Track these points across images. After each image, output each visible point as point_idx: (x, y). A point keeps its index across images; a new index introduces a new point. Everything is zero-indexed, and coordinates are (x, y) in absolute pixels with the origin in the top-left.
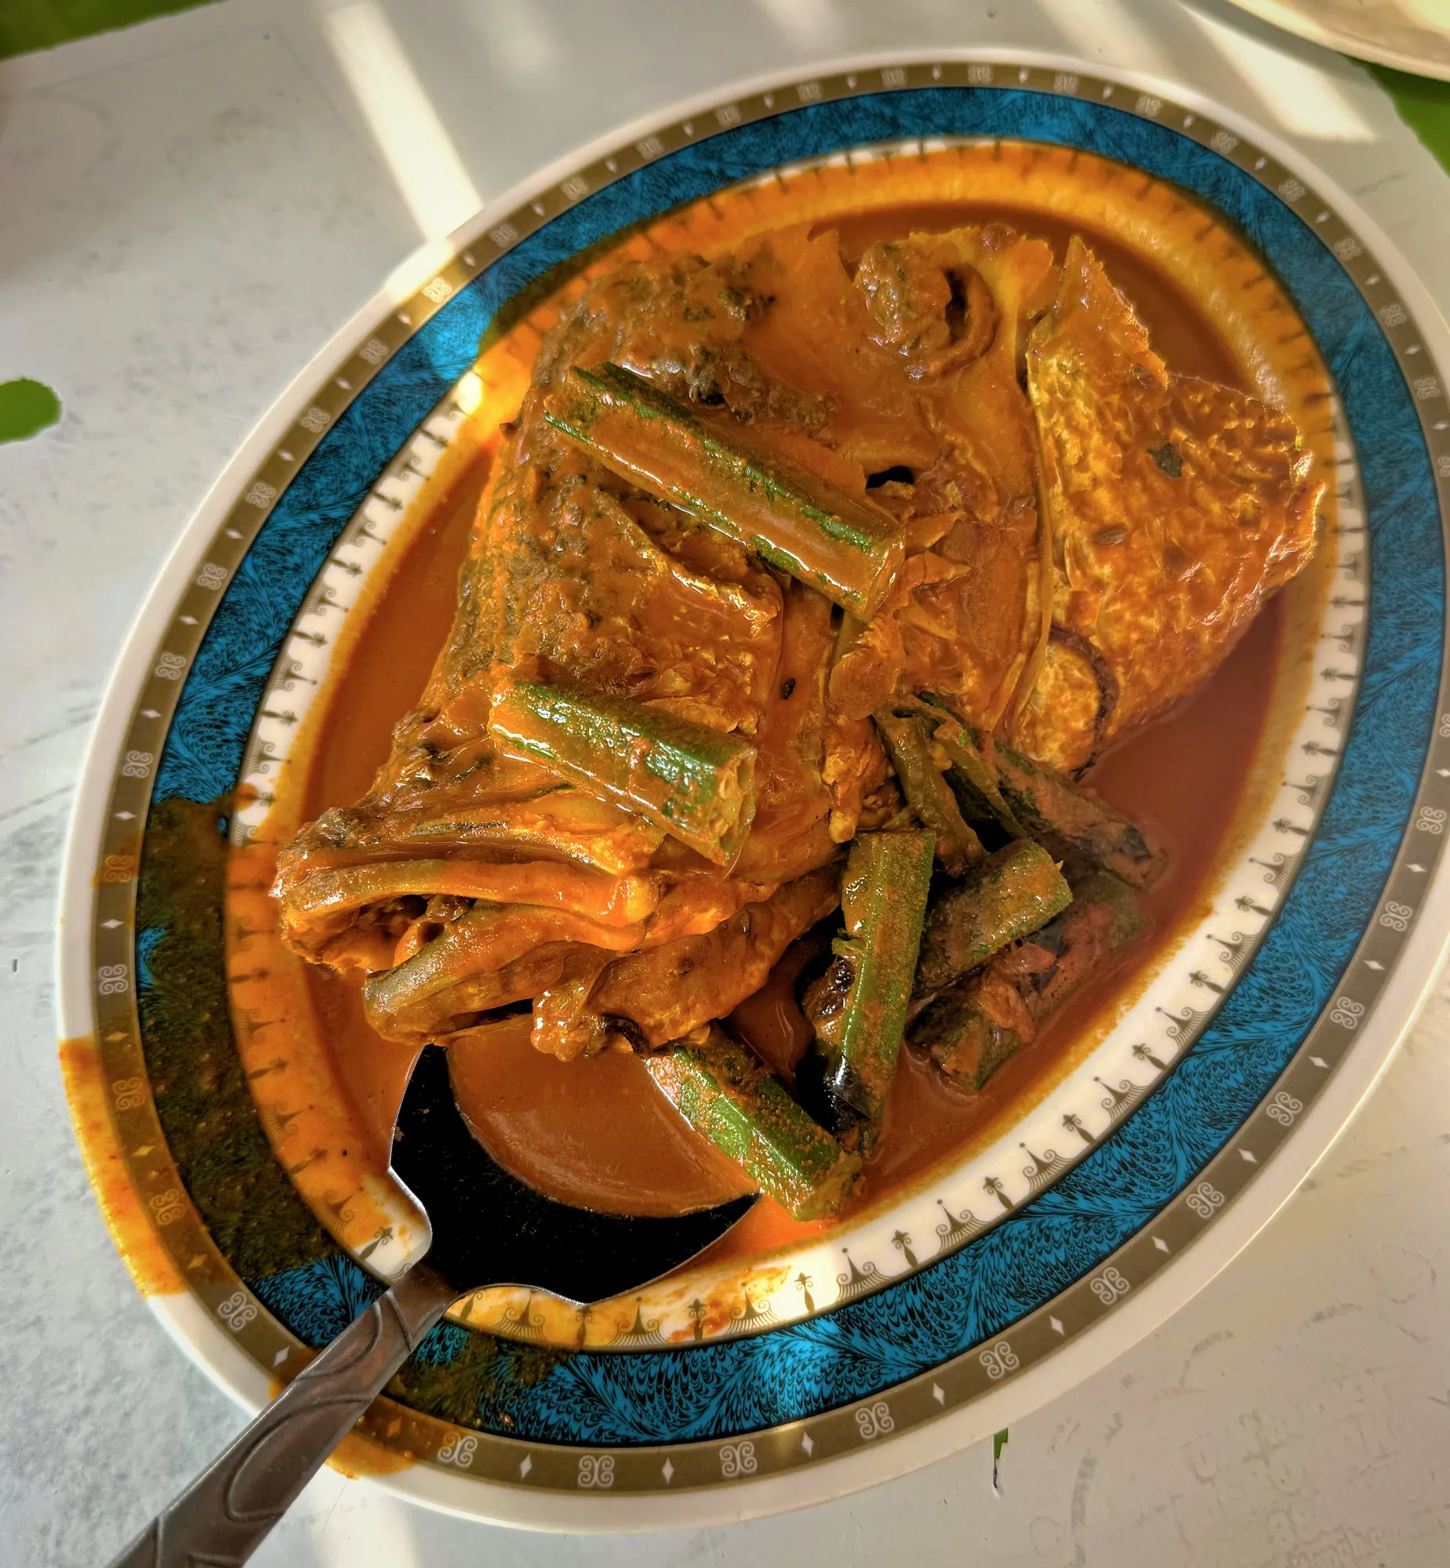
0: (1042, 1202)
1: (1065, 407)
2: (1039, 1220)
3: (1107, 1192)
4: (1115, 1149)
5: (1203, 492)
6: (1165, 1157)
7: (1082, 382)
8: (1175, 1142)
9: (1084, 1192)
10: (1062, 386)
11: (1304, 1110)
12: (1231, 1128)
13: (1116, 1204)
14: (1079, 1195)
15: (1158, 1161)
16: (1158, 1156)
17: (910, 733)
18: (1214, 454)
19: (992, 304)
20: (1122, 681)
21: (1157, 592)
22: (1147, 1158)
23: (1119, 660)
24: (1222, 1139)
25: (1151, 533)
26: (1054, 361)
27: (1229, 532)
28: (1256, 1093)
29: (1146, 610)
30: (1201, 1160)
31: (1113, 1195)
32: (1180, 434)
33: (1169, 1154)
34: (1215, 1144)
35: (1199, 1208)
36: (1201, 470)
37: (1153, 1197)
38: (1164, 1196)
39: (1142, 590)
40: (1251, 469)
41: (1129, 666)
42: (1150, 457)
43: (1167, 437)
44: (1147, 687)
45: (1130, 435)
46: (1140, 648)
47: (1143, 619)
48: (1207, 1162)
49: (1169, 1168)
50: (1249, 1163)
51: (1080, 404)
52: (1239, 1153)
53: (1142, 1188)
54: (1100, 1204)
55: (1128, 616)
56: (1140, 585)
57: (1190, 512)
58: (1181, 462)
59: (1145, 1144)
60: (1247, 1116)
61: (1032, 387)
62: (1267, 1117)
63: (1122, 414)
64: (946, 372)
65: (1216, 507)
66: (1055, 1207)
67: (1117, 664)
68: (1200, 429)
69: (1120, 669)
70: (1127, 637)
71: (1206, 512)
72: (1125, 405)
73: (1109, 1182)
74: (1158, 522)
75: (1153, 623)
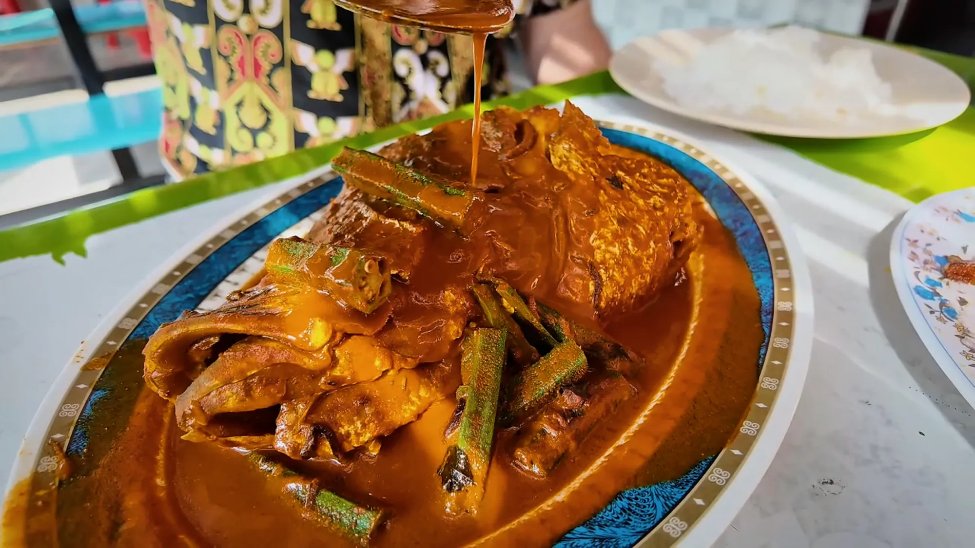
0: (574, 532)
1: (568, 163)
2: (571, 542)
3: (614, 525)
4: (619, 501)
5: (633, 195)
6: (649, 505)
7: (574, 152)
8: (655, 496)
9: (600, 526)
10: (565, 156)
11: (731, 476)
12: (688, 488)
13: (620, 531)
14: (596, 527)
15: (645, 507)
16: (645, 504)
17: (487, 292)
18: (638, 181)
19: (534, 130)
20: (604, 277)
21: (616, 236)
22: (638, 505)
23: (601, 266)
24: (683, 494)
25: (611, 212)
26: (561, 146)
27: (648, 212)
28: (701, 469)
29: (611, 244)
30: (671, 505)
31: (617, 527)
32: (620, 173)
33: (651, 503)
34: (679, 496)
35: (671, 532)
36: (631, 187)
37: (643, 526)
38: (649, 526)
39: (609, 235)
40: (656, 188)
41: (606, 269)
42: (608, 181)
43: (615, 174)
44: (618, 283)
45: (597, 173)
46: (612, 262)
47: (611, 248)
48: (674, 506)
49: (651, 510)
50: (700, 506)
51: (574, 161)
52: (693, 501)
53: (635, 522)
54: (609, 531)
55: (603, 247)
56: (608, 233)
57: (628, 203)
58: (622, 183)
59: (636, 499)
60: (697, 481)
61: (552, 157)
62: (709, 481)
63: (593, 165)
64: (514, 155)
65: (641, 202)
66: (582, 534)
67: (600, 268)
68: (630, 172)
69: (602, 271)
70: (604, 256)
71: (636, 204)
72: (594, 162)
73: (615, 520)
74: (613, 207)
75: (616, 250)
